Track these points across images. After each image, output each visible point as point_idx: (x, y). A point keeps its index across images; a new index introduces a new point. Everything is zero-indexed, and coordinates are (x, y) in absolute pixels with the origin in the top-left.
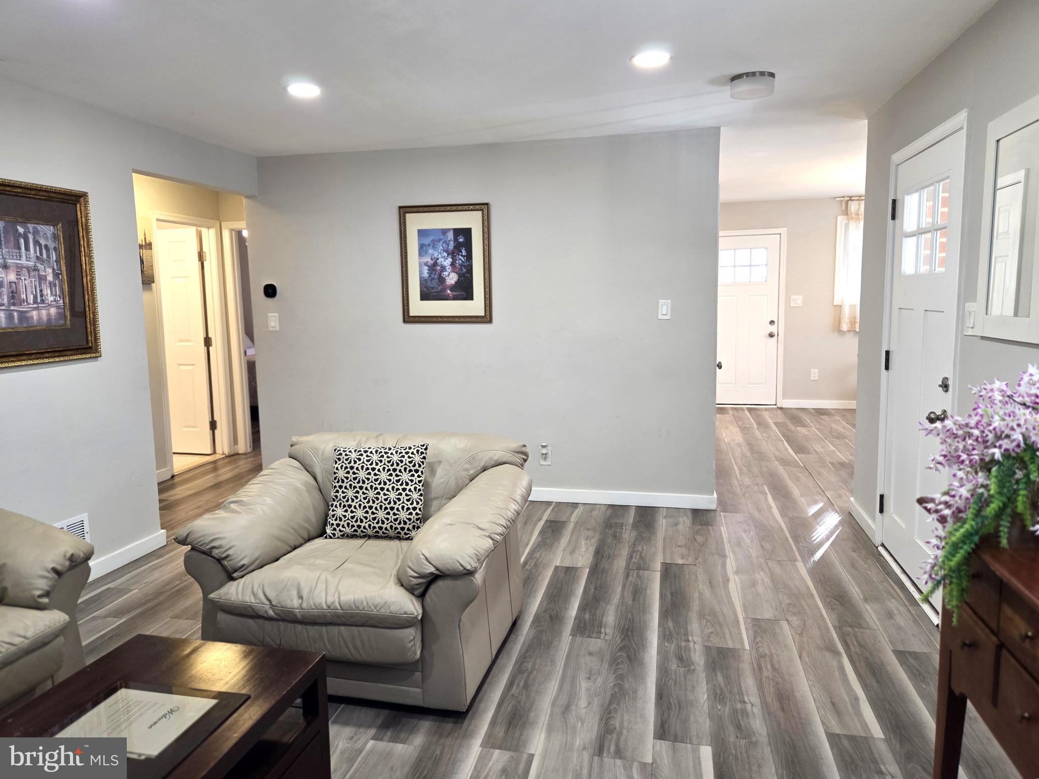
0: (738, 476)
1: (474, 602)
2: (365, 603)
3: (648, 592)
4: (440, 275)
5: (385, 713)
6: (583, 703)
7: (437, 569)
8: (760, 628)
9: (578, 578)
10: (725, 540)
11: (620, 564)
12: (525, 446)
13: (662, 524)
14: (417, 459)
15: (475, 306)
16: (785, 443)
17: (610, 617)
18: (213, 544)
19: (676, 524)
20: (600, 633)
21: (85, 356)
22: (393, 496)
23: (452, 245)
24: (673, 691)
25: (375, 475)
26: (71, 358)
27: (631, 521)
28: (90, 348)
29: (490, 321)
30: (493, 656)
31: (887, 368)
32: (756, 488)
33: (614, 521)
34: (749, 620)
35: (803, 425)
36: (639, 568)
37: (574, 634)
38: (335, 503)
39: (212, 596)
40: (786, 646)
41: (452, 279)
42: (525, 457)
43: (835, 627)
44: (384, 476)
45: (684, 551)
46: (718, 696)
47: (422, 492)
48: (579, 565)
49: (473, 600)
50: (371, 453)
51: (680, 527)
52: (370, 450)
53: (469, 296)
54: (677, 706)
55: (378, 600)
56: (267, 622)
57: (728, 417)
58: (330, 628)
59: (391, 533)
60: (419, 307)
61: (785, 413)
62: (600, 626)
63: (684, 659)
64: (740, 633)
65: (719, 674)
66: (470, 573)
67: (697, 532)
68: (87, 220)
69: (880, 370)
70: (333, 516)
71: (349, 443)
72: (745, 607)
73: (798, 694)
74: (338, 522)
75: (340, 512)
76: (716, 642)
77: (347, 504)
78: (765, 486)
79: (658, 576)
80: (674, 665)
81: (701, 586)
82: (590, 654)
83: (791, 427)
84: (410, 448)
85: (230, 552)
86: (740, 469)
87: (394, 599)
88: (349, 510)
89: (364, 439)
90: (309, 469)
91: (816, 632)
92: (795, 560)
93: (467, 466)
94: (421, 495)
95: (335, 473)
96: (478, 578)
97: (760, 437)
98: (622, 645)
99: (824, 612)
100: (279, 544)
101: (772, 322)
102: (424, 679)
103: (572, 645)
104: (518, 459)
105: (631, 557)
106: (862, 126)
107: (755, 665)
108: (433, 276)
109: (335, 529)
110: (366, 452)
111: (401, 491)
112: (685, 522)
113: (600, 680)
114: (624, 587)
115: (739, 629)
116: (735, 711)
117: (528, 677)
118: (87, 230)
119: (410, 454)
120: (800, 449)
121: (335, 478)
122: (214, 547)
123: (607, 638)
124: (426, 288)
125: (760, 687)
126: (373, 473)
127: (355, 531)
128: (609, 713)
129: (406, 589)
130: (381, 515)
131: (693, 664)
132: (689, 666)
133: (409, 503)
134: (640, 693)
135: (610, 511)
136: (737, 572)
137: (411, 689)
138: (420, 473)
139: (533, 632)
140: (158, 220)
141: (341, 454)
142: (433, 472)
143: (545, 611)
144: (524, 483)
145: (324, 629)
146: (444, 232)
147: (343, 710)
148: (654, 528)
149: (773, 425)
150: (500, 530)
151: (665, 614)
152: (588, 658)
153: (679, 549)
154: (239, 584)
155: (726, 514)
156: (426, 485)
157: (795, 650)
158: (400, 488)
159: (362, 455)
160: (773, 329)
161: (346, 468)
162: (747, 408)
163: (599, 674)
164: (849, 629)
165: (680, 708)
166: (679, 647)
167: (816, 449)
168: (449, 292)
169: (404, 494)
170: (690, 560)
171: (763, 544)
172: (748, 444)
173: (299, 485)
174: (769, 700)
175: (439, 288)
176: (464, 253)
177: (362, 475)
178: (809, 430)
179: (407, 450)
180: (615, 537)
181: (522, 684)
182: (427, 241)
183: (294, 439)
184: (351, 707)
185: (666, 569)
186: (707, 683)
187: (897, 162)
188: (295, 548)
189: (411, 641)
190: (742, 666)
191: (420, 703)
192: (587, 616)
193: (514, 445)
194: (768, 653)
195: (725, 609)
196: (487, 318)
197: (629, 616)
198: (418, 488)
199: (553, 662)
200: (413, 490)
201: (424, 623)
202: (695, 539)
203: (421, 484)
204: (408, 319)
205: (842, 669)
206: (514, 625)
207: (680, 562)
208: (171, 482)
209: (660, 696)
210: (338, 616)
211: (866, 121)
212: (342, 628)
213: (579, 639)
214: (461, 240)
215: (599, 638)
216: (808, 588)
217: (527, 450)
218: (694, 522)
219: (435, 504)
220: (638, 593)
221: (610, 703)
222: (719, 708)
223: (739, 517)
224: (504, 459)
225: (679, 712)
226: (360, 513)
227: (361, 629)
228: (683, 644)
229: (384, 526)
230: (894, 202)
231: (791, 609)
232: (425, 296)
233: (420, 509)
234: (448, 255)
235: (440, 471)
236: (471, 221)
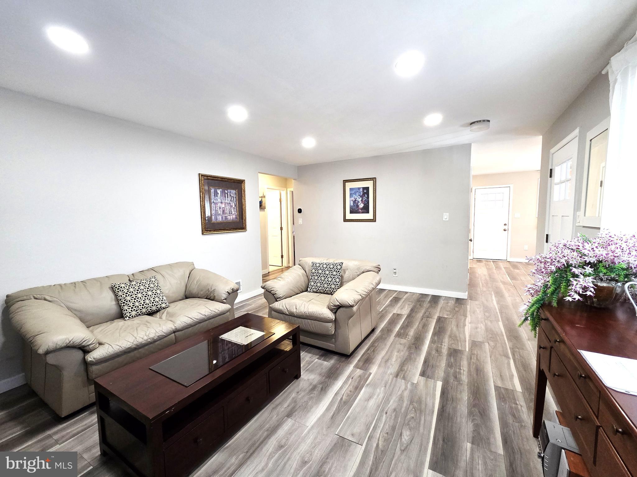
0: (481, 287)
1: (353, 317)
2: (316, 313)
3: (430, 326)
4: (357, 204)
5: (323, 351)
6: (394, 359)
7: (340, 304)
8: (475, 344)
9: (402, 318)
10: (468, 311)
11: (420, 315)
12: (379, 265)
13: (442, 303)
14: (339, 267)
15: (370, 216)
16: (507, 276)
17: (412, 332)
18: (272, 289)
19: (448, 303)
20: (406, 337)
21: (242, 230)
22: (330, 279)
23: (362, 194)
24: (431, 361)
25: (325, 272)
26: (238, 231)
27: (429, 300)
28: (244, 228)
29: (375, 221)
30: (363, 339)
31: (547, 242)
32: (488, 292)
33: (421, 300)
34: (471, 341)
35: (518, 269)
36: (428, 317)
37: (396, 336)
38: (311, 281)
39: (270, 305)
40: (485, 352)
41: (361, 205)
42: (379, 270)
43: (510, 348)
44: (327, 272)
45: (449, 313)
46: (449, 365)
47: (340, 279)
48: (403, 314)
49: (353, 316)
50: (324, 264)
51: (449, 304)
52: (323, 263)
53: (368, 212)
54: (431, 366)
55: (320, 312)
56: (286, 316)
57: (482, 264)
58: (305, 320)
59: (329, 292)
60: (349, 216)
61: (510, 264)
62: (407, 335)
63: (438, 351)
64: (465, 345)
65: (452, 358)
66: (352, 306)
67: (456, 307)
68: (244, 188)
69: (544, 242)
70: (310, 285)
71: (317, 260)
72: (470, 336)
73: (486, 370)
74: (312, 287)
75: (312, 284)
76: (454, 346)
77: (315, 281)
78: (493, 292)
79: (435, 321)
80: (434, 352)
81: (453, 326)
82: (400, 344)
83: (512, 269)
84: (337, 263)
85: (276, 292)
86: (482, 284)
87: (325, 313)
88: (315, 283)
89: (323, 260)
90: (304, 269)
91: (500, 349)
92: (499, 321)
93: (357, 271)
94: (340, 280)
95: (311, 270)
96: (355, 309)
97: (496, 272)
98: (414, 342)
99: (507, 342)
100: (292, 292)
101: (505, 225)
102: (335, 341)
103: (394, 340)
104: (376, 270)
105: (425, 313)
106: (540, 138)
107: (469, 357)
108: (354, 205)
109: (311, 289)
110: (322, 264)
111: (333, 278)
112: (452, 303)
113: (402, 353)
114: (419, 323)
115: (465, 343)
116: (455, 372)
117: (375, 348)
118: (244, 191)
119: (337, 265)
120: (513, 278)
121: (312, 272)
122: (272, 290)
123: (408, 339)
124: (352, 209)
125: (469, 364)
126: (324, 271)
127: (317, 290)
128: (404, 364)
129: (330, 310)
130: (326, 286)
131: (442, 353)
132: (440, 353)
133: (335, 282)
134: (417, 360)
135: (420, 296)
136: (470, 323)
137: (331, 345)
138: (340, 272)
139: (380, 334)
140: (267, 188)
141: (314, 264)
142: (345, 272)
143: (387, 327)
144: (378, 279)
145: (303, 320)
146: (359, 188)
147: (309, 348)
148: (438, 303)
149: (503, 268)
150: (365, 293)
151: (434, 334)
152: (399, 345)
153: (447, 312)
154: (278, 303)
155: (471, 301)
156: (342, 276)
157: (489, 354)
158: (333, 277)
159: (320, 265)
160: (506, 227)
161: (315, 269)
162: (492, 261)
163: (402, 351)
164: (517, 350)
165: (433, 367)
166: (437, 347)
167: (522, 279)
168: (360, 210)
169: (334, 279)
170: (450, 316)
171: (485, 313)
172: (489, 275)
173: (300, 274)
174: (472, 370)
175: (357, 209)
176: (366, 196)
177: (320, 271)
178: (520, 271)
179: (336, 264)
180: (420, 305)
181: (372, 350)
182: (353, 192)
183: (301, 259)
184: (312, 348)
185: (439, 319)
186: (446, 360)
187: (552, 153)
188: (297, 294)
189: (331, 327)
190: (463, 356)
191: (334, 350)
192: (402, 331)
193: (375, 265)
194: (476, 353)
195: (461, 335)
196: (374, 220)
197: (420, 333)
198: (339, 277)
199: (385, 345)
200: (337, 278)
201: (336, 321)
202: (455, 309)
203: (340, 276)
204: (345, 220)
205: (509, 364)
206: (373, 331)
207: (446, 317)
208: (268, 274)
209: (425, 362)
210: (307, 316)
211: (541, 137)
212: (309, 320)
213: (397, 338)
214: (365, 191)
215: (405, 339)
216: (502, 332)
217: (381, 267)
218: (456, 303)
219: (344, 283)
220: (425, 326)
221: (405, 361)
222: (449, 369)
223: (477, 302)
224: (371, 270)
225: (432, 369)
226: (319, 285)
227: (314, 321)
228: (439, 346)
229: (327, 290)
230: (551, 170)
231: (491, 339)
232: (351, 212)
233: (339, 285)
234: (360, 197)
235: (347, 273)
236: (369, 184)
